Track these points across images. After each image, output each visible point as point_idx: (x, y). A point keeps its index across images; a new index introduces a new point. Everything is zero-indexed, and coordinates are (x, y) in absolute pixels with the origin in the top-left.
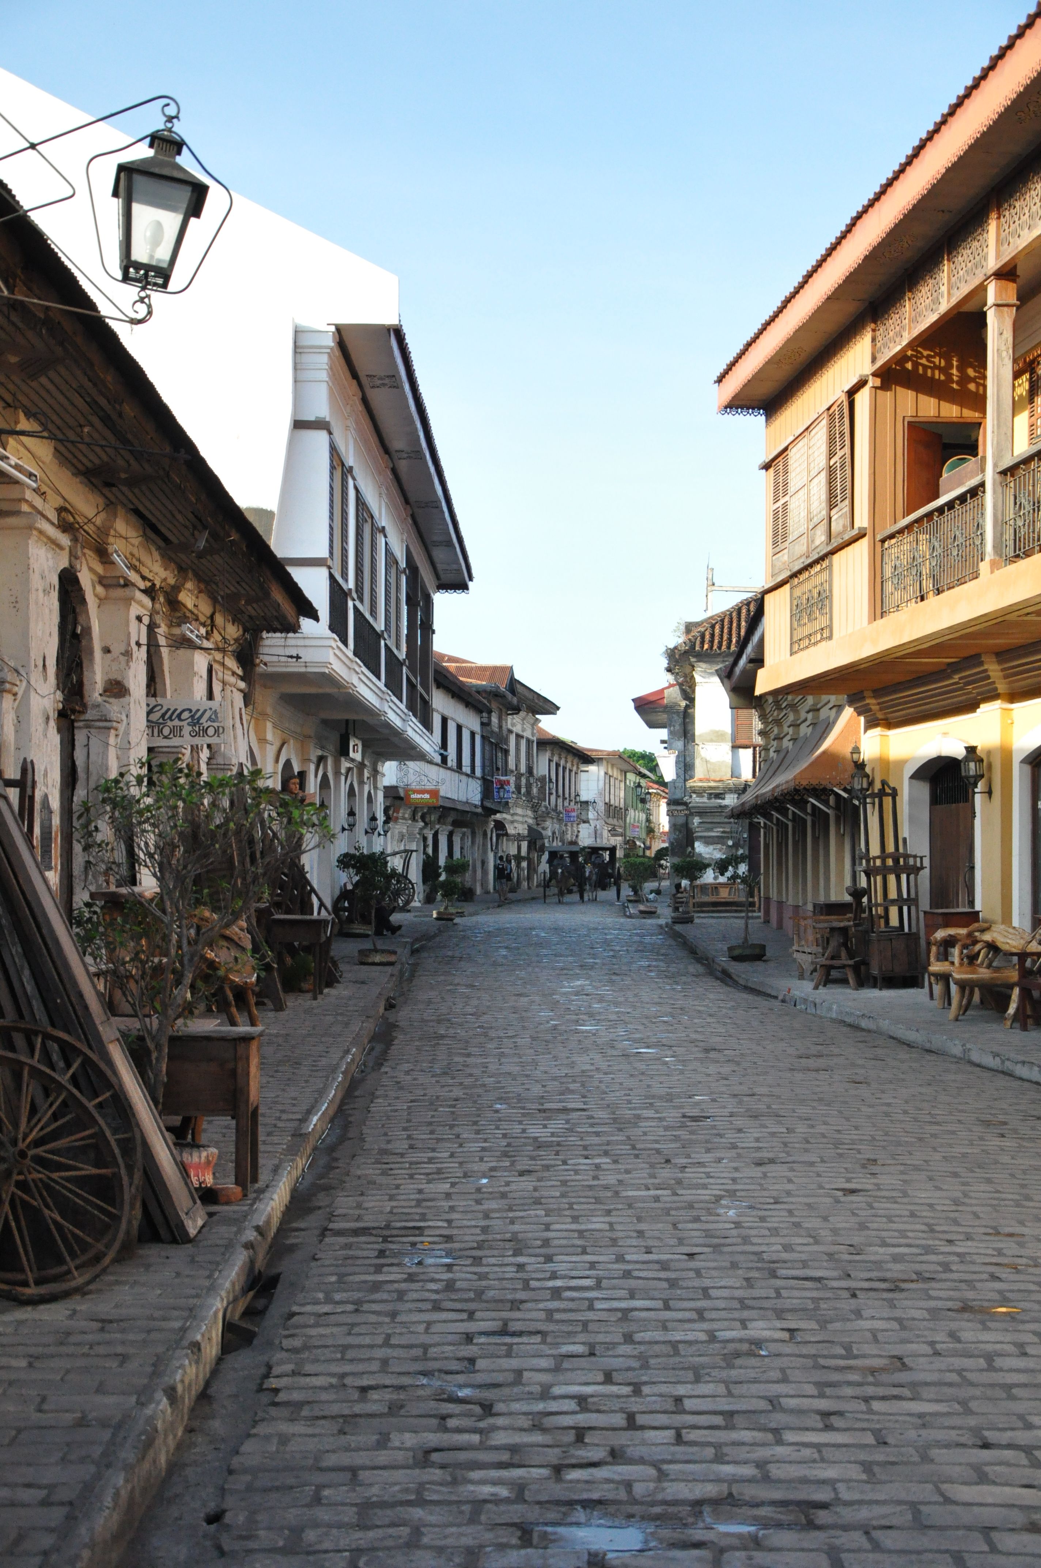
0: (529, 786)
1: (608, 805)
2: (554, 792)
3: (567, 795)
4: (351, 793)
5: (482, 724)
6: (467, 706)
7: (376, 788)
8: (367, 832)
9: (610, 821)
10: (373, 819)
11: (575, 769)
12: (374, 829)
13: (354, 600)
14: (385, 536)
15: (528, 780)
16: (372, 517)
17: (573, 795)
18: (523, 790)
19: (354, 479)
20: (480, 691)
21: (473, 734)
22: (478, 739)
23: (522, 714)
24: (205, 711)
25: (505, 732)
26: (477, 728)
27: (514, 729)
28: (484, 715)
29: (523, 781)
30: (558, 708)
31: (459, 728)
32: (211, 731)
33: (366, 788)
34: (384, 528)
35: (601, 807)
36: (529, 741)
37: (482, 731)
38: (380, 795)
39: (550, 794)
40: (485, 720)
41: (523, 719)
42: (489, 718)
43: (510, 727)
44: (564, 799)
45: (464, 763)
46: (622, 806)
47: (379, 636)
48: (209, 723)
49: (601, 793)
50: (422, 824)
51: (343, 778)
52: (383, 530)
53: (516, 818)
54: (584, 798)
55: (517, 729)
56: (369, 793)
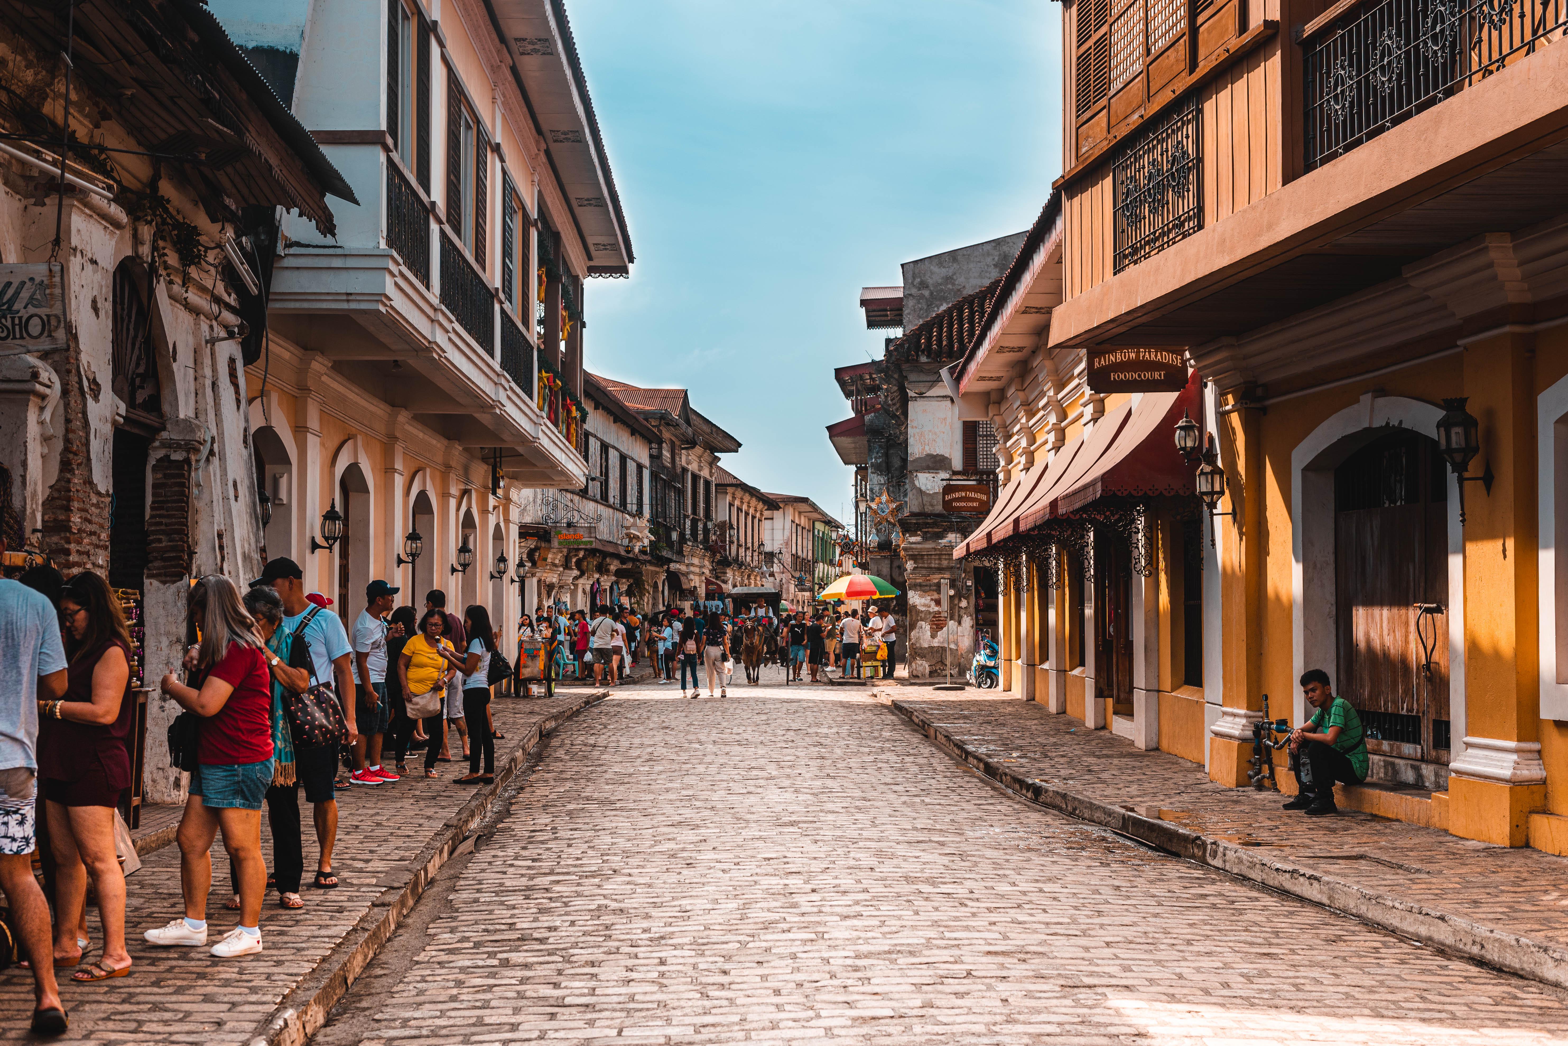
0: (706, 531)
1: (795, 557)
2: (735, 539)
3: (750, 545)
4: (468, 523)
5: (651, 456)
6: (632, 434)
7: (507, 521)
8: (492, 577)
9: (797, 575)
10: (502, 559)
11: (758, 515)
12: (501, 573)
13: (440, 222)
14: (502, 160)
15: (705, 525)
16: (478, 122)
17: (756, 544)
18: (700, 537)
19: (442, 45)
20: (647, 415)
21: (640, 467)
22: (646, 474)
23: (698, 450)
24: (23, 283)
25: (679, 470)
26: (646, 461)
27: (690, 467)
28: (653, 445)
29: (700, 526)
30: (740, 445)
31: (623, 458)
32: (35, 327)
33: (492, 520)
34: (498, 145)
35: (787, 559)
36: (707, 483)
37: (651, 466)
38: (514, 532)
39: (731, 542)
40: (655, 452)
41: (700, 457)
42: (660, 449)
43: (684, 463)
44: (747, 549)
45: (629, 500)
46: (810, 557)
47: (491, 295)
48: (31, 310)
49: (787, 544)
50: (576, 573)
51: (453, 503)
52: (497, 149)
53: (692, 569)
54: (768, 548)
55: (693, 467)
56: (498, 526)
